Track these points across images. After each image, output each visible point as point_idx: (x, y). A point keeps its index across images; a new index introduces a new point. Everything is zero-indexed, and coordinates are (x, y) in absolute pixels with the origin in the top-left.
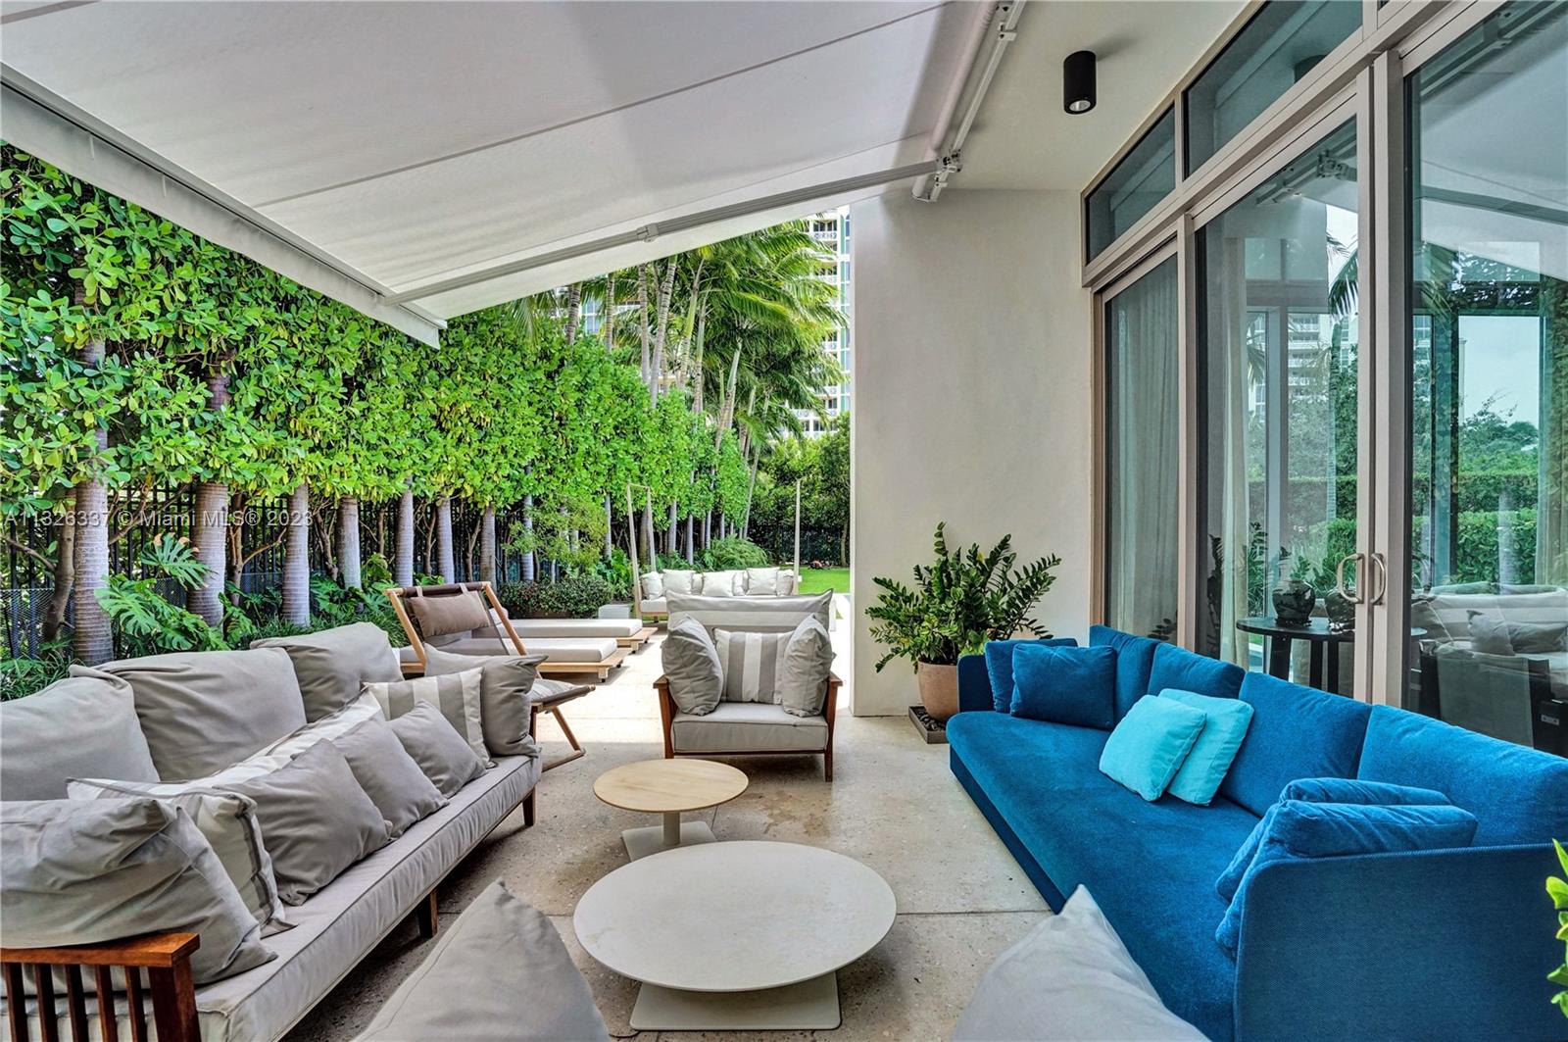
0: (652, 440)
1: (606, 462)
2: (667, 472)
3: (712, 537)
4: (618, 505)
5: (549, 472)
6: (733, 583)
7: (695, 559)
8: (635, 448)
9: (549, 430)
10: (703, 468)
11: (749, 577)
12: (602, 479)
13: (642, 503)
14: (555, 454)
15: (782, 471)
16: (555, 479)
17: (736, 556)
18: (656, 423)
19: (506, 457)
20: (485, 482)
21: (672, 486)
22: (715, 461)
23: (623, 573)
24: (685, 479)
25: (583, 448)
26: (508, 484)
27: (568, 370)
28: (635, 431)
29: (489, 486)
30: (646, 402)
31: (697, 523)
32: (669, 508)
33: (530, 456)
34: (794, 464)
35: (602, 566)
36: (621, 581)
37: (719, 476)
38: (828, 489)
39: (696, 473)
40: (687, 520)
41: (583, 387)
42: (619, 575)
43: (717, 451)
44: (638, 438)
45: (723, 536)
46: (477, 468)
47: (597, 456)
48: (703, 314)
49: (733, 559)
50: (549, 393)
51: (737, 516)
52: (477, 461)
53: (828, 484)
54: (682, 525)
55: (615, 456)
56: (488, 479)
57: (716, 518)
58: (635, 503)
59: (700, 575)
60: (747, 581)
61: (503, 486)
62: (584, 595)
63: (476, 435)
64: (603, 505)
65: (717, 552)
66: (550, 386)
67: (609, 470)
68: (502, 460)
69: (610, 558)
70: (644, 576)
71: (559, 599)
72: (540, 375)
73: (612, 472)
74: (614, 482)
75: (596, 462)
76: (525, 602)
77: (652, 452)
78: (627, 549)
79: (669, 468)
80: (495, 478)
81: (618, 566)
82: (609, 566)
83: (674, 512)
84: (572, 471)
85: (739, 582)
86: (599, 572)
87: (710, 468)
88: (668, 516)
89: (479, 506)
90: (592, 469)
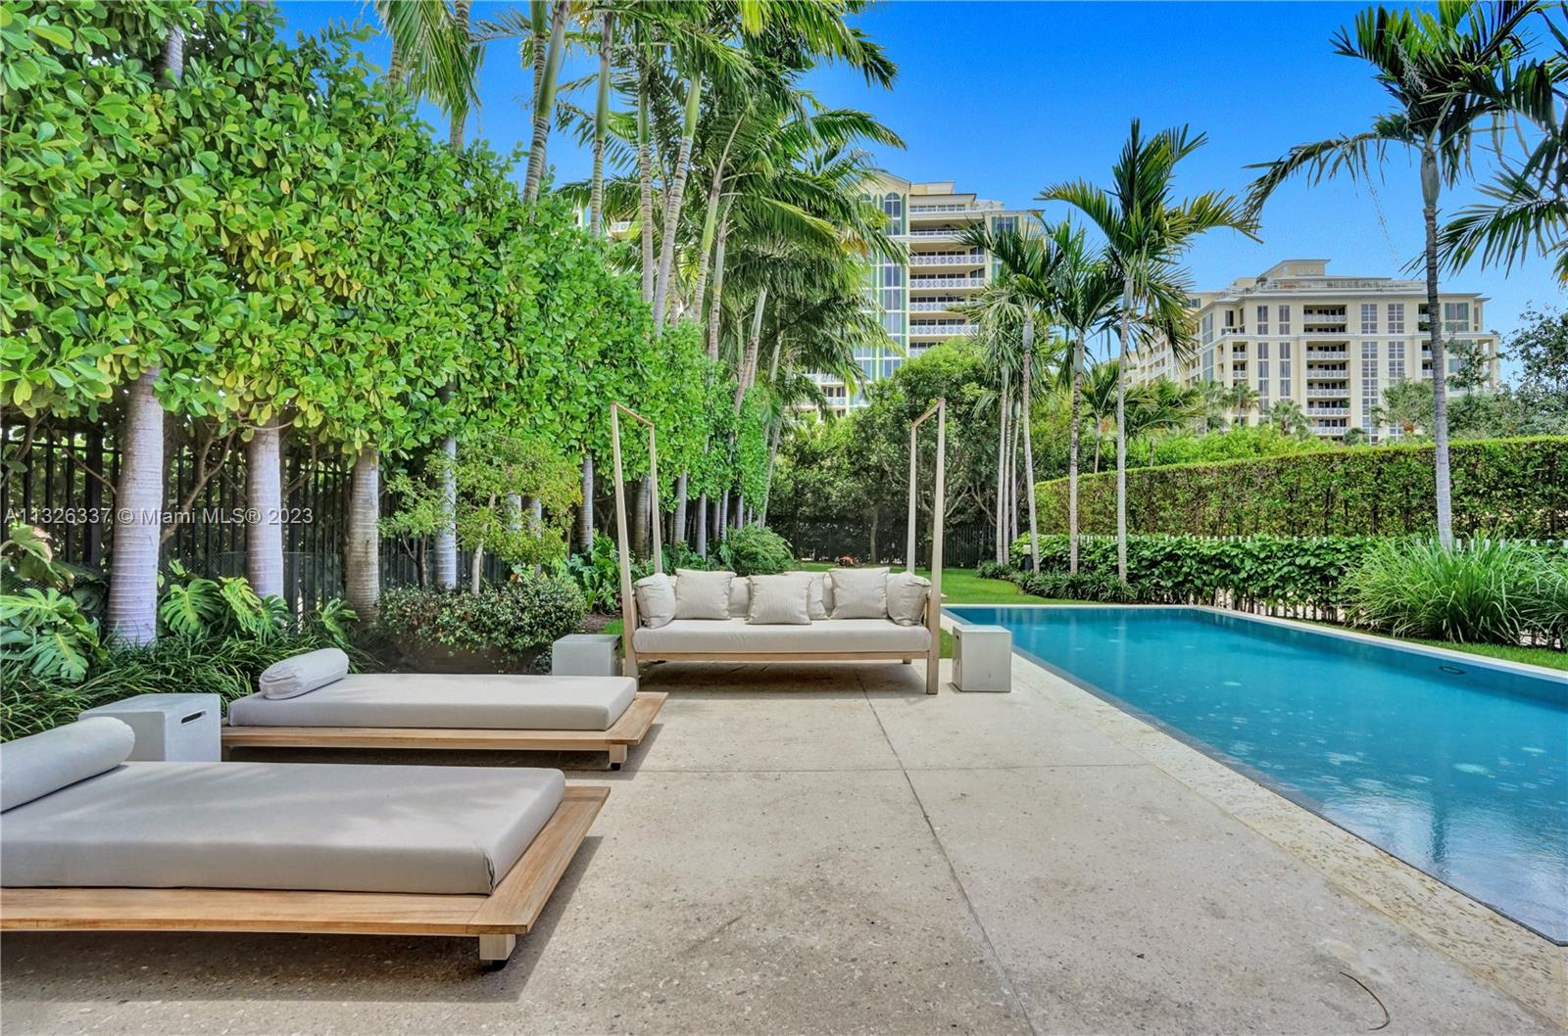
0: (656, 380)
1: (584, 400)
2: (675, 428)
3: (728, 523)
4: (604, 471)
5: (487, 403)
6: (809, 597)
7: (708, 553)
8: (631, 387)
9: (487, 332)
10: (721, 433)
11: (835, 585)
12: (578, 426)
13: (640, 468)
14: (496, 373)
15: (803, 452)
16: (496, 416)
17: (760, 549)
18: (661, 356)
19: (398, 362)
20: (350, 402)
21: (681, 450)
22: (735, 427)
23: (610, 572)
24: (698, 442)
25: (547, 371)
26: (401, 411)
27: (521, 239)
28: (632, 362)
29: (357, 411)
30: (647, 326)
31: (711, 507)
32: (676, 484)
33: (449, 368)
34: (817, 443)
35: (577, 561)
36: (606, 583)
37: (739, 447)
38: (856, 474)
39: (711, 439)
40: (699, 499)
41: (551, 276)
42: (603, 576)
43: (736, 414)
44: (635, 374)
45: (741, 525)
46: (330, 374)
47: (571, 389)
48: (723, 234)
49: (757, 553)
50: (488, 271)
51: (757, 500)
52: (329, 359)
53: (857, 467)
54: (692, 507)
55: (600, 394)
56: (358, 398)
57: (734, 500)
58: (629, 467)
59: (744, 580)
60: (831, 593)
61: (390, 415)
62: (527, 618)
63: (328, 313)
64: (582, 467)
65: (736, 544)
66: (491, 259)
67: (591, 415)
68: (389, 365)
69: (590, 549)
70: (641, 582)
71: (476, 626)
72: (468, 235)
73: (595, 419)
74: (599, 433)
75: (570, 399)
76: (412, 628)
77: (656, 397)
78: (614, 535)
79: (679, 423)
80: (373, 398)
81: (602, 561)
82: (587, 561)
83: (683, 487)
84: (528, 405)
85: (818, 595)
86: (572, 571)
87: (727, 436)
88: (675, 492)
89: (345, 450)
90: (563, 408)
